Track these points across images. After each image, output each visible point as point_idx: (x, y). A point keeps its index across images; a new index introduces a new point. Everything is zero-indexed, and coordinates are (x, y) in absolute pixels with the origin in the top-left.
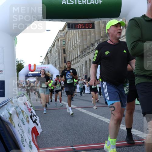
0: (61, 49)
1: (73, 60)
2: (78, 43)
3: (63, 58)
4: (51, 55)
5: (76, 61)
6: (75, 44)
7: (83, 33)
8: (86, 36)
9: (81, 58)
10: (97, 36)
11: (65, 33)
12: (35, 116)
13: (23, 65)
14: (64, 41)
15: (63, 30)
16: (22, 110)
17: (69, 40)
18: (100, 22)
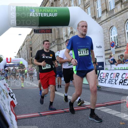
0: (29, 47)
2: (40, 43)
3: (30, 53)
4: (22, 52)
6: (38, 44)
7: (44, 37)
8: (46, 38)
10: (53, 39)
11: (32, 36)
12: (12, 93)
13: (2, 59)
14: (31, 42)
15: (30, 34)
16: (3, 89)
17: (34, 41)
18: (55, 29)
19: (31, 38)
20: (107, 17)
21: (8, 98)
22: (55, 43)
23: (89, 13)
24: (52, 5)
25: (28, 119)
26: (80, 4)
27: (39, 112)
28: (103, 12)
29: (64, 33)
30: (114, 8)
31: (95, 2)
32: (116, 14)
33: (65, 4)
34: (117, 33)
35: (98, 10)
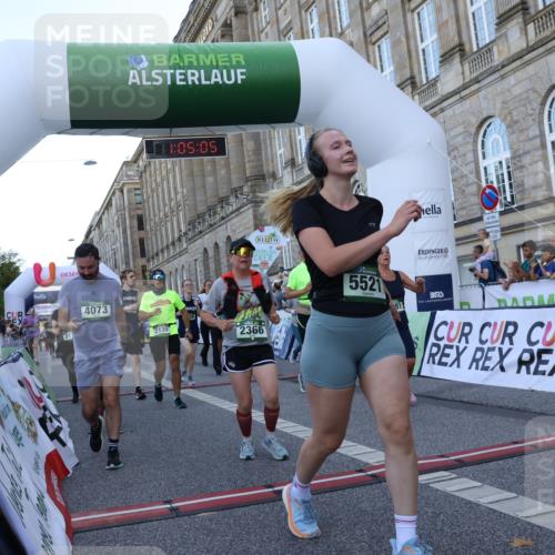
0: (131, 217)
1: (167, 247)
2: (179, 197)
3: (138, 243)
4: (101, 235)
5: (174, 249)
6: (170, 200)
7: (195, 170)
8: (204, 176)
9: (191, 241)
10: (234, 176)
11: (141, 169)
12: (56, 417)
13: (17, 268)
14: (138, 192)
15: (136, 159)
17: (152, 191)
18: (241, 135)
19: (141, 177)
20: (464, 78)
21: (35, 441)
22: (242, 194)
23: (386, 64)
24: (227, 31)
25: (121, 530)
26: (348, 26)
28: (445, 58)
29: (281, 152)
30: (493, 37)
31: (409, 15)
32: (503, 66)
33: (282, 26)
34: (511, 148)
35: (424, 51)
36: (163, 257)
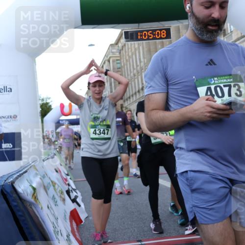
1: (135, 93)
2: (142, 64)
5: (140, 95)
6: (137, 66)
7: (151, 48)
11: (120, 48)
12: (74, 190)
13: (50, 106)
14: (118, 62)
15: (117, 43)
16: (52, 182)
17: (127, 60)
18: (179, 26)
19: (120, 53)
21: (64, 203)
27: (140, 239)
36: (133, 99)
